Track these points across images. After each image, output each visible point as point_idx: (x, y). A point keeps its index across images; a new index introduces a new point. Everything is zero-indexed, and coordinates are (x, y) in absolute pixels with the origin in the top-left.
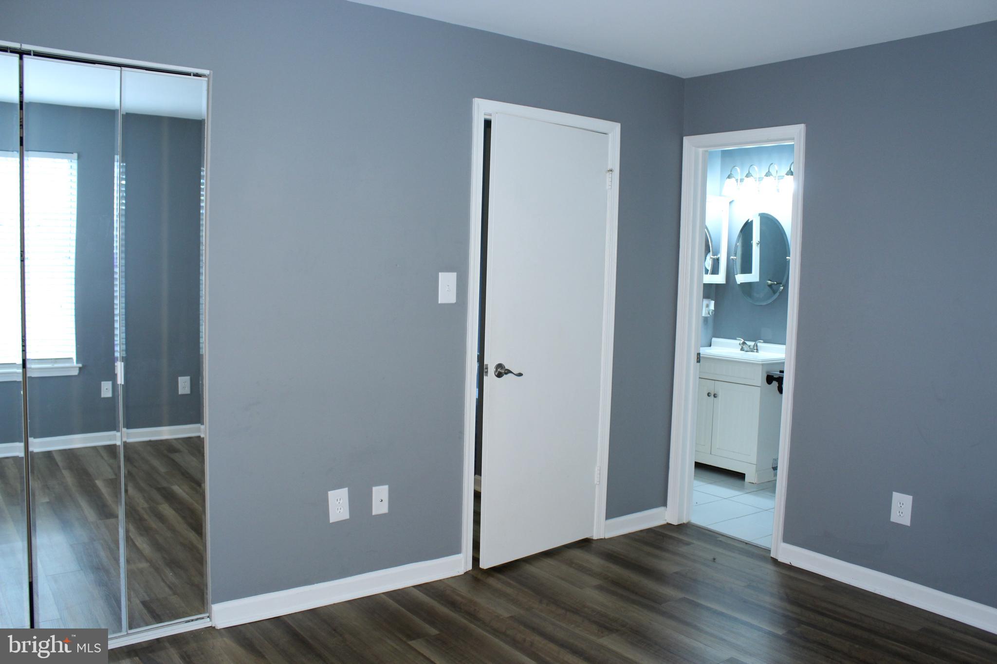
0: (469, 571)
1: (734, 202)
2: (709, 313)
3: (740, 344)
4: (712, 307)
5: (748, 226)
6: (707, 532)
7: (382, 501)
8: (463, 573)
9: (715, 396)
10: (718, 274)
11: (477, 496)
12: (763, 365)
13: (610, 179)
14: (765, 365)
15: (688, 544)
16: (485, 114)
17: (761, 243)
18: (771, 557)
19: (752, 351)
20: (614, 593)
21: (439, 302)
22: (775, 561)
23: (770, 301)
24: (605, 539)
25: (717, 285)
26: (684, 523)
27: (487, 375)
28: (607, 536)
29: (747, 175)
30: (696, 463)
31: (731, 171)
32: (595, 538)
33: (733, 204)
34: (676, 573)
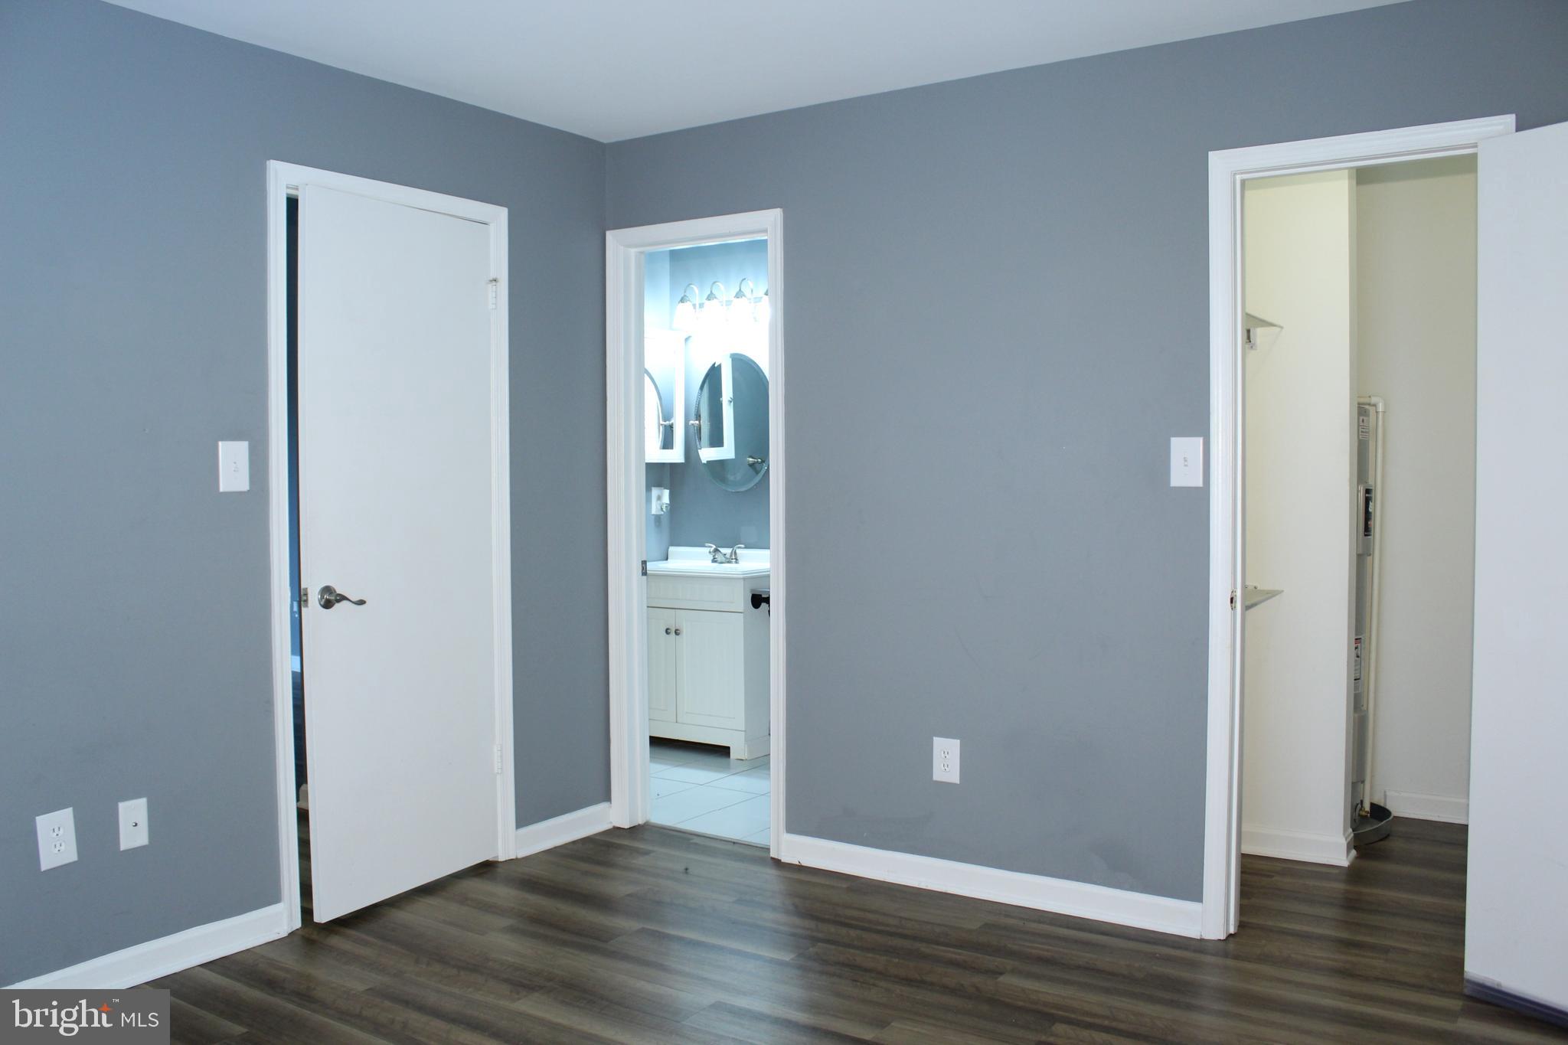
0: (297, 929)
1: (691, 338)
2: (662, 509)
3: (710, 552)
4: (666, 499)
5: (714, 375)
6: (675, 833)
7: (136, 825)
8: (286, 935)
9: (677, 633)
10: (672, 448)
11: (303, 816)
12: (744, 579)
13: (494, 294)
14: (748, 579)
15: (647, 853)
16: (288, 188)
17: (735, 400)
18: (772, 858)
19: (729, 562)
20: (534, 936)
21: (221, 490)
22: (777, 863)
23: (752, 484)
24: (517, 859)
25: (672, 465)
26: (639, 825)
27: (306, 606)
28: (520, 855)
29: (709, 296)
30: (651, 738)
31: (685, 292)
32: (501, 859)
33: (689, 341)
34: (628, 895)
